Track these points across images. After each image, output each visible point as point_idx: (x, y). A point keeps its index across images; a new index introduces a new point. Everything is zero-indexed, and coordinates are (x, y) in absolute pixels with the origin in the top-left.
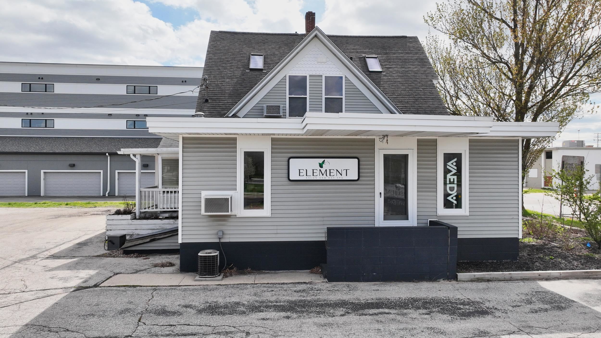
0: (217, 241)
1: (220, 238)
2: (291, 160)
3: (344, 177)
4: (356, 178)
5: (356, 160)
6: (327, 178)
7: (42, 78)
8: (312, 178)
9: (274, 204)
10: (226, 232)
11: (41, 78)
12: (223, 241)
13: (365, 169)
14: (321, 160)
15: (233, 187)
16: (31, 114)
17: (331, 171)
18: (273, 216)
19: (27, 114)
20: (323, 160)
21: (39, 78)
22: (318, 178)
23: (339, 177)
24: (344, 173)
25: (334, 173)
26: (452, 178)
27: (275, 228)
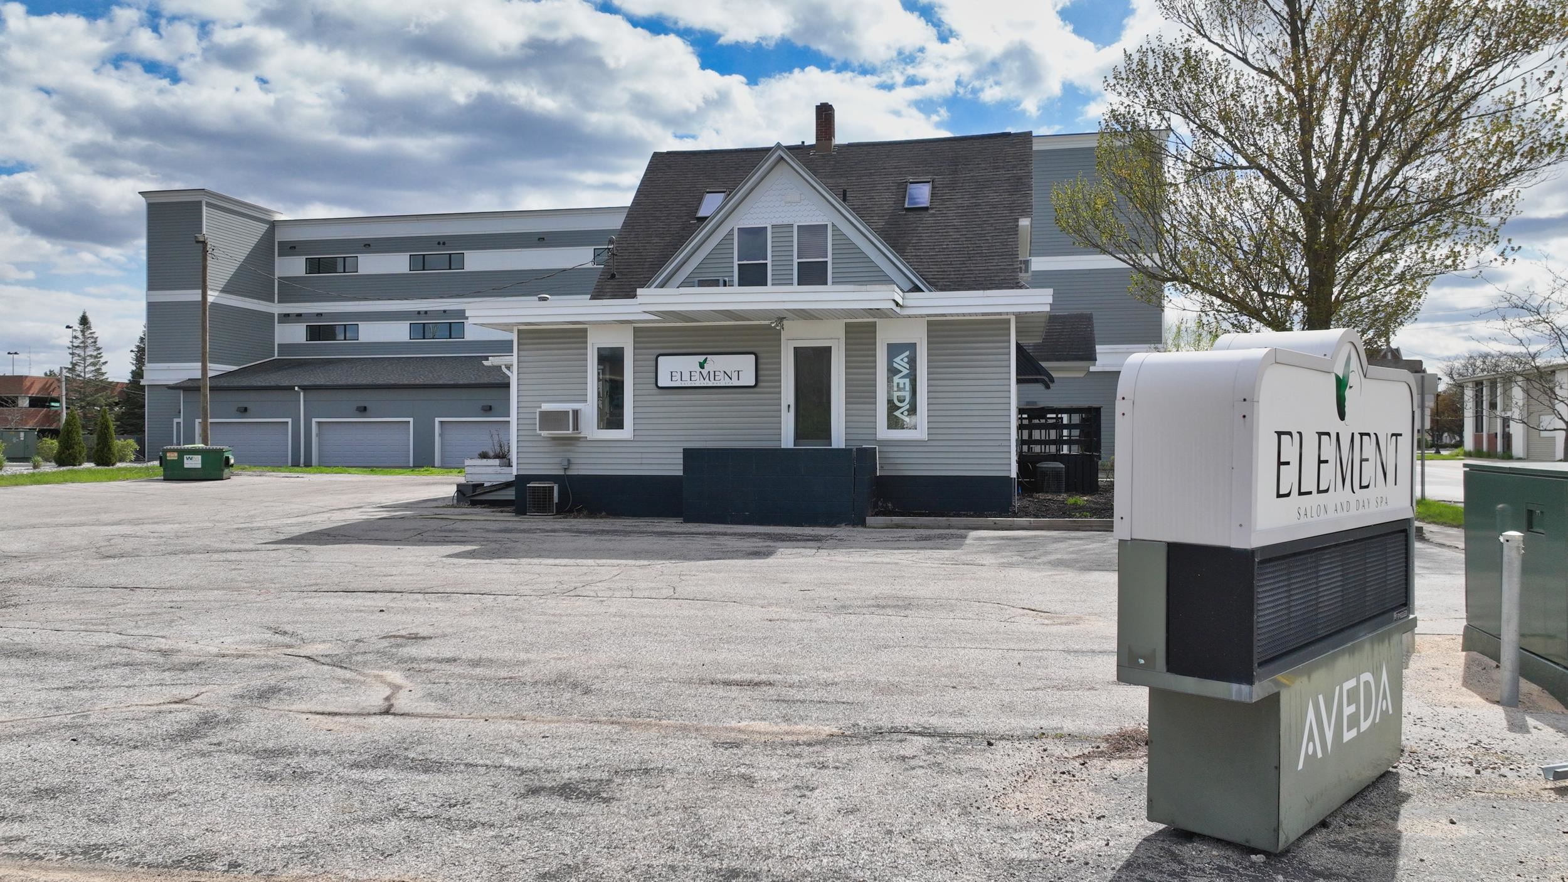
0: (562, 473)
1: (565, 469)
2: (661, 359)
3: (735, 383)
4: (753, 383)
5: (753, 357)
6: (710, 384)
7: (444, 244)
8: (689, 384)
9: (638, 421)
10: (573, 461)
11: (441, 242)
12: (569, 473)
13: (767, 370)
14: (701, 358)
15: (582, 398)
16: (426, 312)
17: (717, 373)
18: (637, 438)
19: (419, 312)
20: (705, 357)
21: (439, 243)
22: (698, 384)
23: (726, 382)
24: (735, 376)
25: (720, 376)
26: (902, 381)
27: (639, 456)
